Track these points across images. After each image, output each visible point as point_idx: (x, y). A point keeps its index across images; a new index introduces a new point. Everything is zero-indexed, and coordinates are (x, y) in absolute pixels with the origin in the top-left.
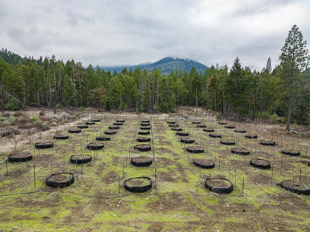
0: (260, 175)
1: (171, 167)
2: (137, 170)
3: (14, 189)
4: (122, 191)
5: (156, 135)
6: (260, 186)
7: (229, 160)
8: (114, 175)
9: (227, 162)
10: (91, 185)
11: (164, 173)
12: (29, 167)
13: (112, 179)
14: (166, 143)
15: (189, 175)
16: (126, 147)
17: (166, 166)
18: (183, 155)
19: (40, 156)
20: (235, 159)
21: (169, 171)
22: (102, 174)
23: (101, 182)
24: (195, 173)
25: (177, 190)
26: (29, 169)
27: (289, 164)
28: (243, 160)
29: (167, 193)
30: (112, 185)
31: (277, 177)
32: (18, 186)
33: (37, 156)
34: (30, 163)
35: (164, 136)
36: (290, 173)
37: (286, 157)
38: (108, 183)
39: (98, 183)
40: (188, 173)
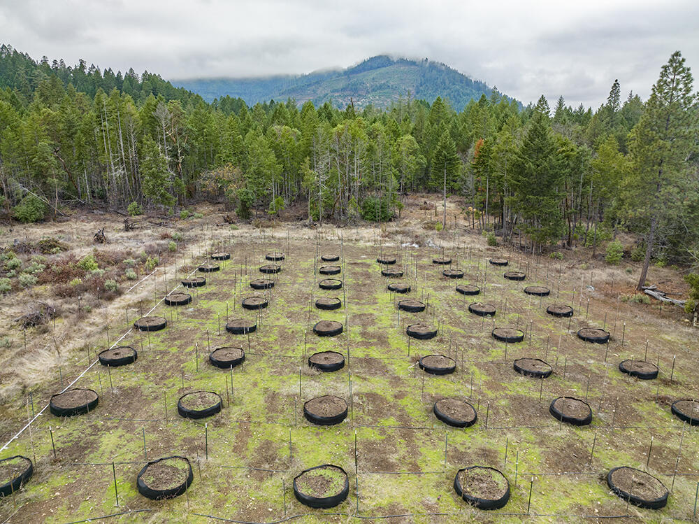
0: (569, 446)
1: (387, 424)
2: (317, 434)
3: (76, 505)
4: (291, 503)
5: (355, 309)
6: (566, 480)
7: (506, 397)
8: (271, 452)
9: (503, 402)
10: (226, 485)
11: (372, 444)
12: (96, 429)
13: (267, 466)
14: (375, 340)
15: (422, 450)
16: (290, 357)
17: (376, 421)
18: (413, 381)
19: (113, 394)
20: (522, 391)
21: (383, 437)
22: (247, 449)
23: (246, 476)
24: (437, 441)
25: (398, 500)
26: (96, 437)
27: (631, 408)
28: (536, 395)
29: (379, 509)
30: (268, 483)
31: (601, 450)
32: (83, 495)
33: (108, 392)
34: (96, 419)
35: (371, 311)
36: (629, 439)
37: (628, 383)
38: (261, 480)
39: (241, 479)
40: (420, 443)
